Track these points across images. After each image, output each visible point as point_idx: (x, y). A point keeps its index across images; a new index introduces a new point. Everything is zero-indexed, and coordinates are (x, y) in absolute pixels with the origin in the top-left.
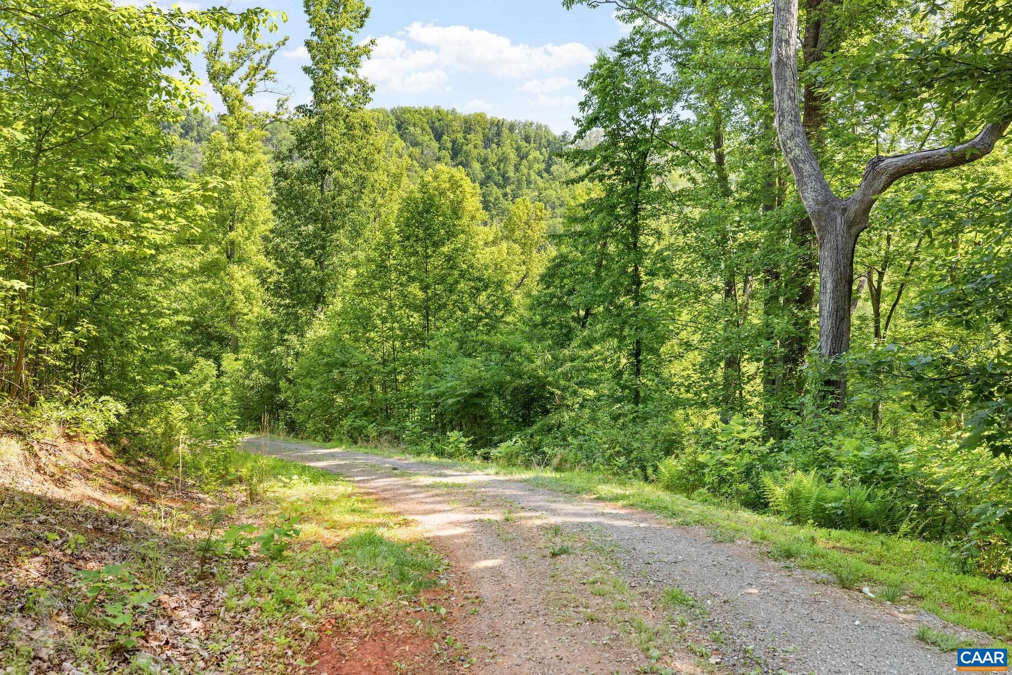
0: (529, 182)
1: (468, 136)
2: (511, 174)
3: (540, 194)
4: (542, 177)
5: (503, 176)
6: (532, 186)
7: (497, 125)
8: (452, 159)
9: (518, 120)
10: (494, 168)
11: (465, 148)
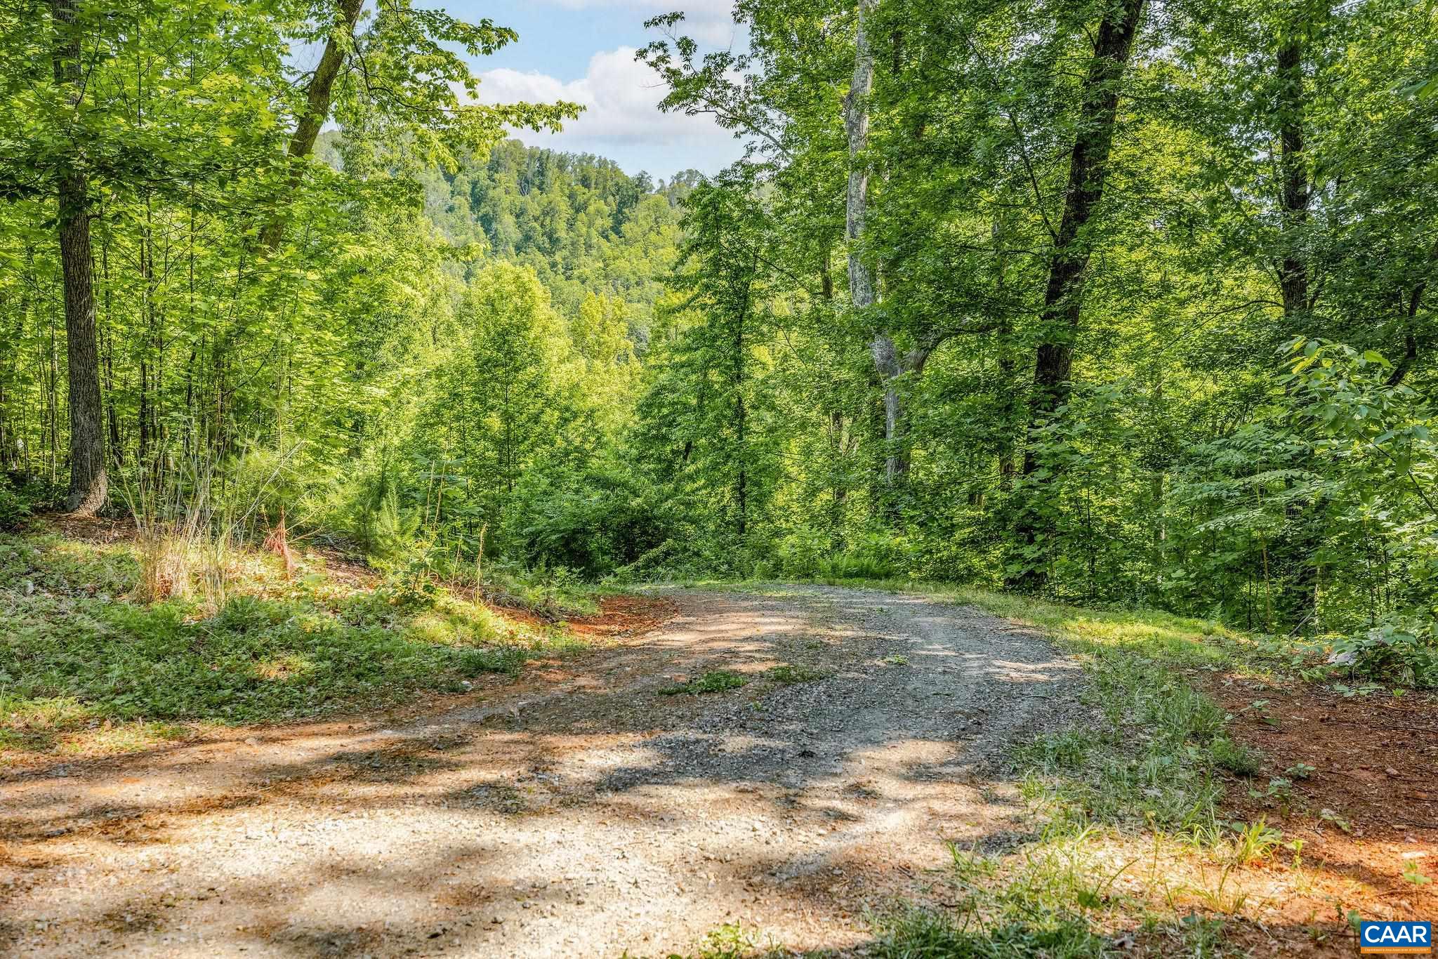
0: (589, 247)
1: (496, 176)
2: (562, 234)
3: (607, 266)
4: (609, 241)
5: (550, 238)
6: (594, 252)
7: (540, 159)
8: (472, 209)
9: (571, 152)
10: (535, 224)
11: (491, 193)
